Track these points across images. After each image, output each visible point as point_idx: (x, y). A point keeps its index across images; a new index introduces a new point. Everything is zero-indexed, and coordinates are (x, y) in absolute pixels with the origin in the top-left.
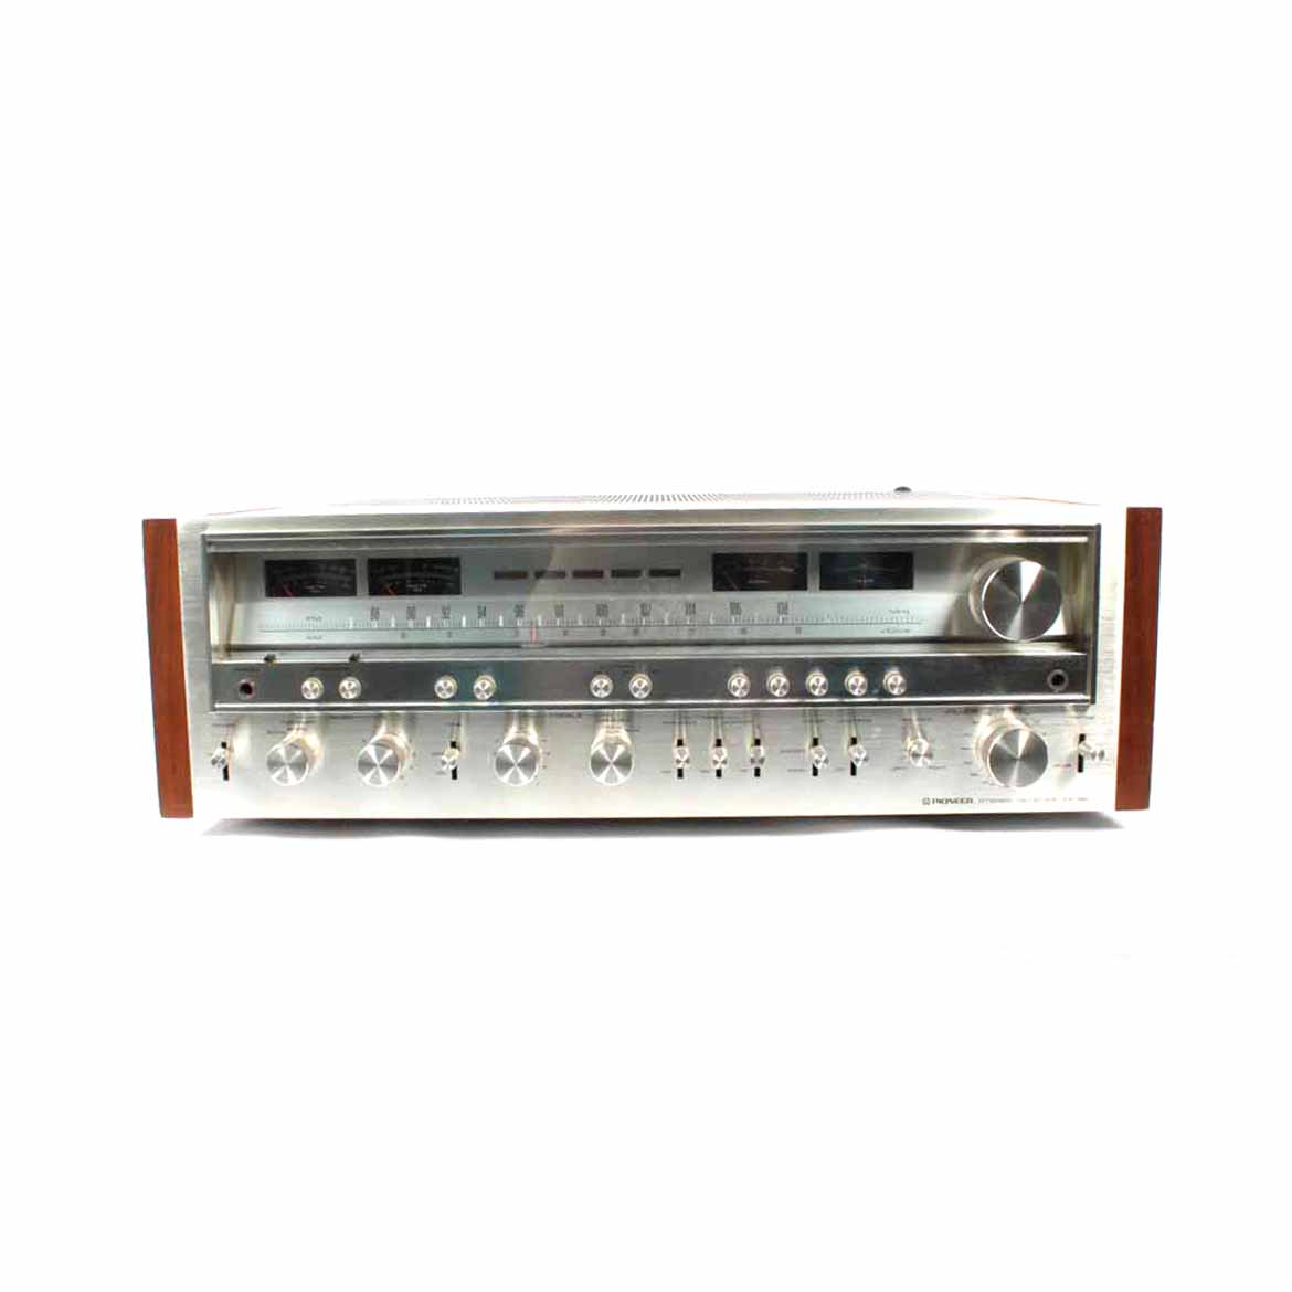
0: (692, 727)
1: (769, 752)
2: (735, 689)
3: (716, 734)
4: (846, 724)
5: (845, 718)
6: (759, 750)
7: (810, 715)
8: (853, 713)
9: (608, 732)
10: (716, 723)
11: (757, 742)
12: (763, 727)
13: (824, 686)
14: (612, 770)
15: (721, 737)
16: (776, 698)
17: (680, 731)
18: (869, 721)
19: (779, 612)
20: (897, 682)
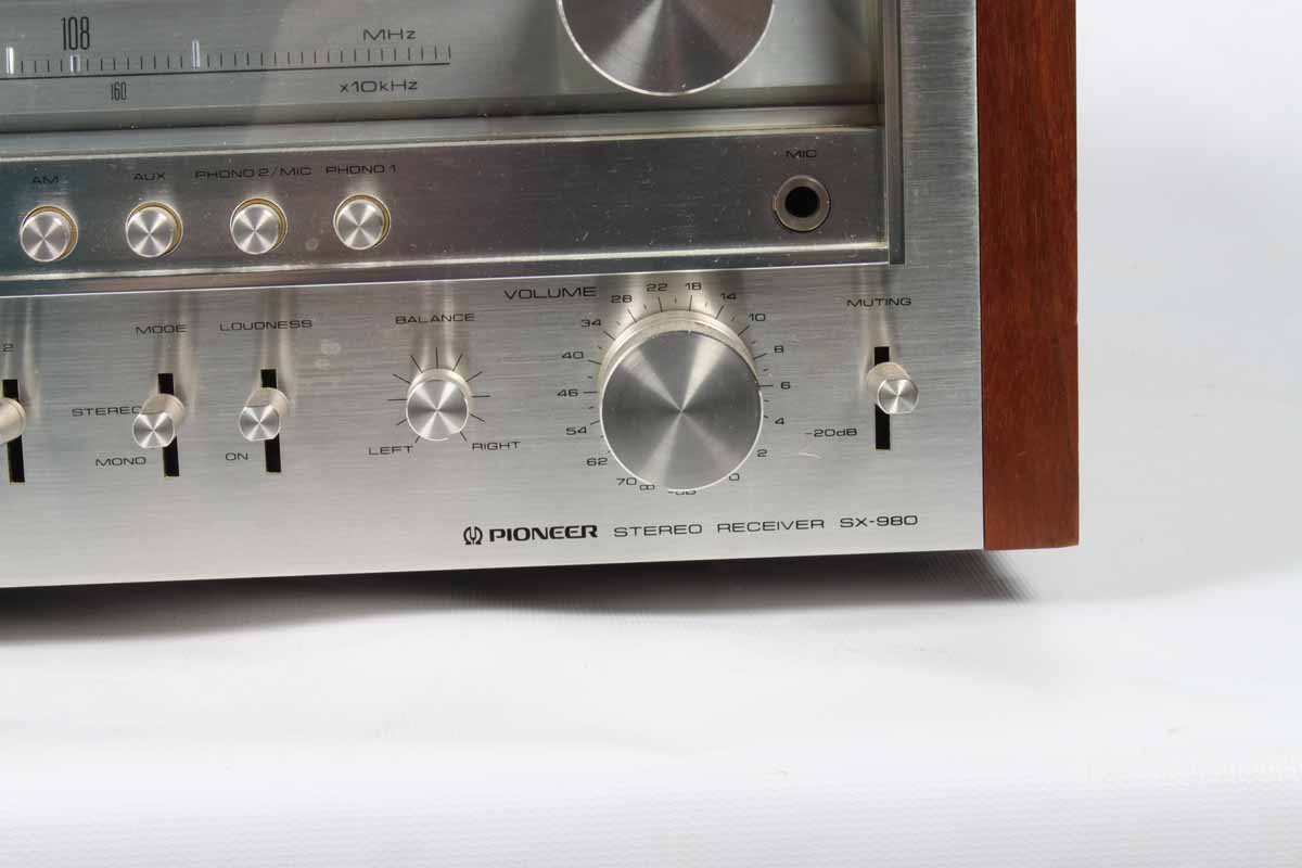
18: (306, 323)
19: (67, 45)
20: (357, 217)
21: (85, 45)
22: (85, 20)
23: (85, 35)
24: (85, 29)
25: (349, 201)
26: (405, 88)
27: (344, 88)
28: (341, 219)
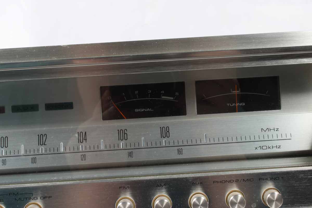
19: (162, 136)
20: (274, 197)
21: (168, 136)
22: (168, 128)
23: (168, 133)
24: (168, 131)
25: (267, 190)
26: (277, 148)
27: (256, 148)
28: (269, 198)
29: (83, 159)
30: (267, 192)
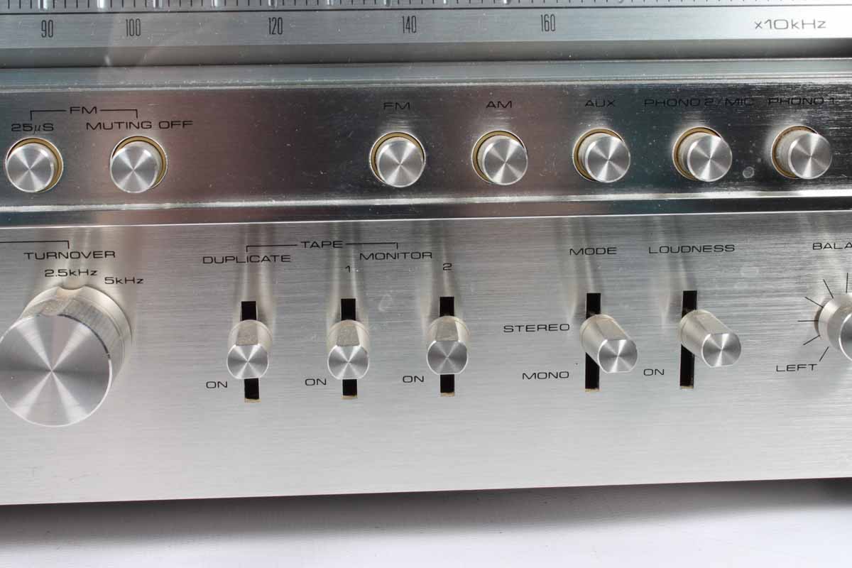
0: (284, 268)
1: (473, 333)
2: (388, 165)
3: (345, 286)
4: (664, 258)
5: (661, 241)
6: (453, 328)
7: (576, 234)
8: (677, 229)
9: (62, 286)
10: (345, 257)
11: (447, 307)
12: (459, 265)
13: (619, 158)
14: (52, 391)
15: (355, 294)
16: (496, 189)
17: (254, 282)
18: (729, 248)
20: (807, 148)
25: (787, 132)
26: (815, 27)
27: (758, 25)
28: (794, 150)
29: (276, 31)
30: (788, 136)
